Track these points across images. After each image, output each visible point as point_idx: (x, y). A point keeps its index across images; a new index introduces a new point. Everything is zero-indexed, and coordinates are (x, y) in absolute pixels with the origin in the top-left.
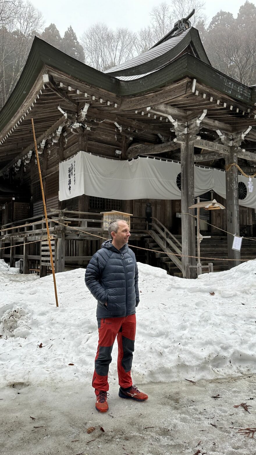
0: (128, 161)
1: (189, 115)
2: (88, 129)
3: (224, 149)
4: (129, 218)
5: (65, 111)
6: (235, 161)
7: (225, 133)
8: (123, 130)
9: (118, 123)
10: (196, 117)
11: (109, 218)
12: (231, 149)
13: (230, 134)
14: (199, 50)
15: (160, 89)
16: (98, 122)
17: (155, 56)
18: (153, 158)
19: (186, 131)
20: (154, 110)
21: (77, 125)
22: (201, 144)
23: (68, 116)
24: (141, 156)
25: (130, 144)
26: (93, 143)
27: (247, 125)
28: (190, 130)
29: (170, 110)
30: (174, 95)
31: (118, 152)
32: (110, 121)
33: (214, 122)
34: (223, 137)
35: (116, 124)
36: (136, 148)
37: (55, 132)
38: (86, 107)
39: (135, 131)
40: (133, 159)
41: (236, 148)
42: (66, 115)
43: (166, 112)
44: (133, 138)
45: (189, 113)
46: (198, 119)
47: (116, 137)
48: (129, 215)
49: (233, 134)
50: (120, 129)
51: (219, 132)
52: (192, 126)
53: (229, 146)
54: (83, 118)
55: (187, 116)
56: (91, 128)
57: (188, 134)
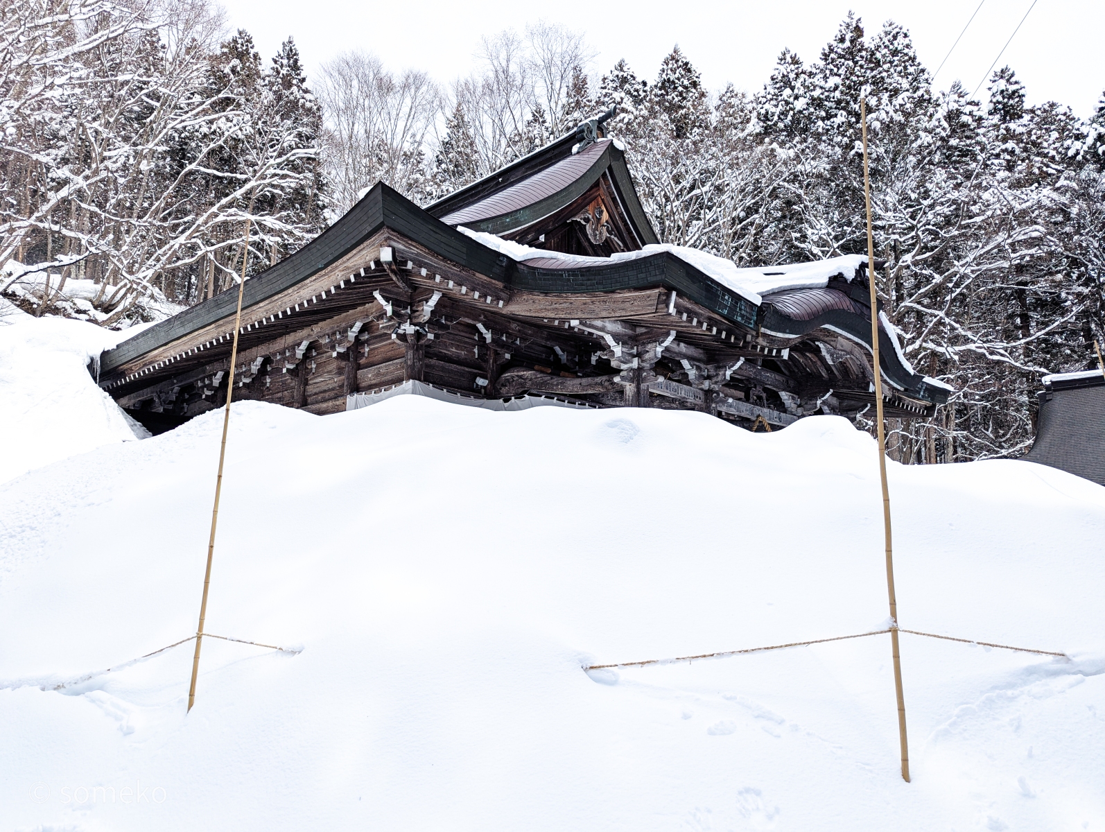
0: (501, 400)
1: (642, 334)
2: (431, 336)
5: (388, 302)
7: (696, 365)
8: (493, 339)
9: (484, 325)
10: (654, 341)
12: (706, 395)
13: (702, 366)
14: (622, 184)
16: (449, 323)
17: (546, 191)
19: (635, 363)
21: (409, 329)
22: (658, 387)
23: (394, 312)
24: (530, 394)
25: (507, 366)
26: (433, 361)
27: (736, 355)
28: (643, 361)
29: (610, 326)
31: (481, 382)
32: (470, 321)
33: (678, 345)
34: (692, 373)
35: (480, 326)
36: (520, 377)
37: (344, 332)
38: (436, 298)
39: (513, 343)
40: (513, 398)
41: (715, 395)
42: (389, 308)
43: (602, 329)
44: (512, 355)
45: (640, 330)
46: (660, 345)
47: (476, 351)
49: (709, 367)
50: (488, 336)
51: (685, 363)
52: (647, 356)
53: (702, 389)
54: (425, 318)
55: (637, 336)
56: (435, 334)
57: (640, 369)
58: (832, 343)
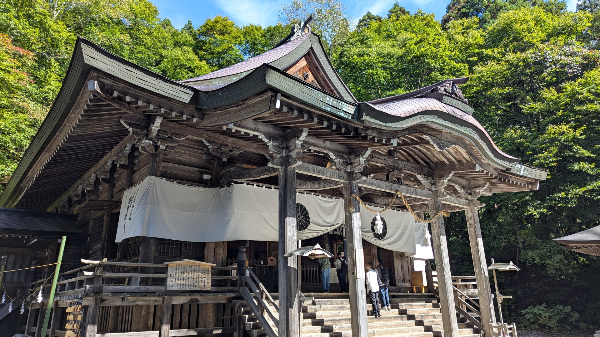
0: (219, 188)
1: (288, 134)
3: (339, 176)
4: (210, 270)
5: (130, 126)
6: (355, 191)
7: (340, 156)
8: (214, 149)
9: (206, 140)
10: (295, 137)
11: (177, 271)
12: (348, 175)
13: (346, 156)
15: (241, 103)
16: (178, 139)
18: (253, 185)
19: (284, 153)
20: (239, 126)
21: (146, 142)
22: (306, 169)
23: (133, 132)
24: (236, 183)
25: (223, 167)
26: (169, 164)
27: (365, 147)
28: (289, 151)
29: (262, 127)
30: (258, 111)
31: (206, 177)
32: (196, 138)
33: (324, 142)
34: (338, 161)
35: (204, 141)
36: (229, 172)
37: (122, 151)
38: (159, 121)
39: (230, 151)
40: (226, 186)
41: (355, 175)
42: (131, 130)
43: (257, 130)
44: (228, 159)
45: (288, 131)
46: (298, 139)
47: (205, 158)
48: (210, 266)
49: (350, 156)
50: (210, 147)
51: (331, 155)
53: (346, 172)
54: (154, 134)
56: (166, 146)
57: (287, 157)
58: (437, 136)
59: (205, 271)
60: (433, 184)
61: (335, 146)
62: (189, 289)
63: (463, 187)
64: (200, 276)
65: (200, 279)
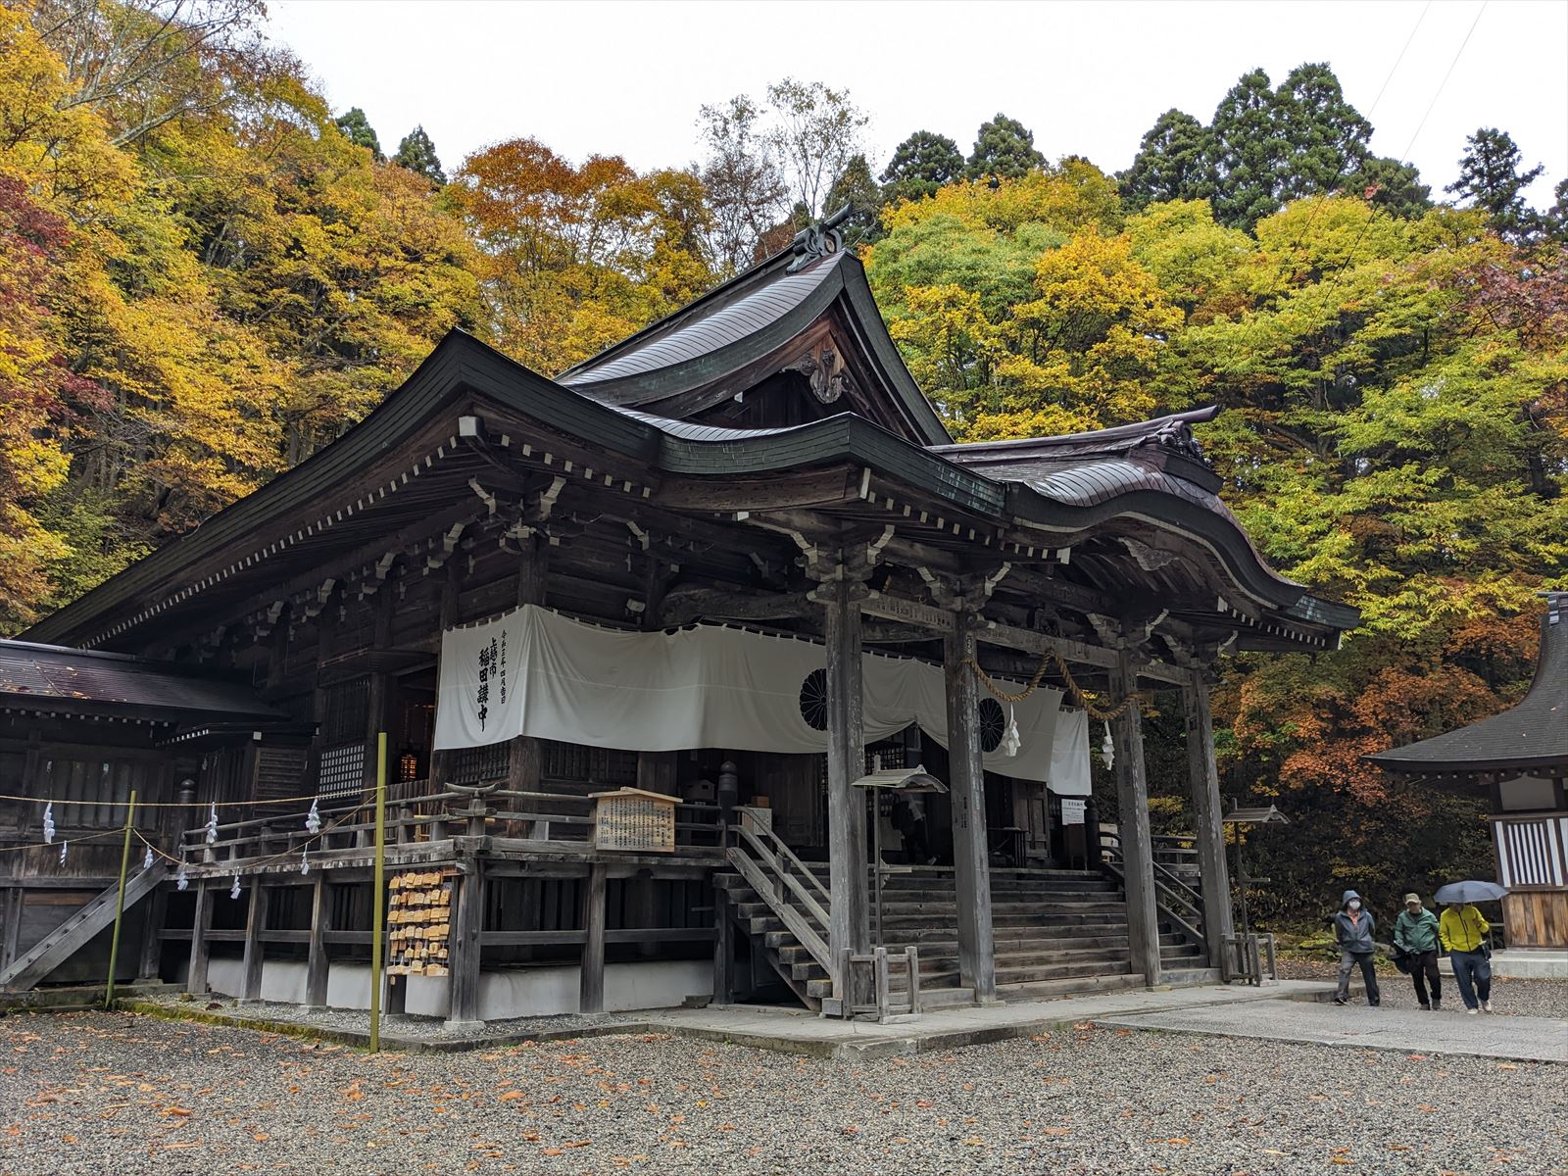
0: (663, 633)
1: (847, 532)
2: (554, 541)
3: (940, 619)
4: (672, 810)
5: (490, 494)
6: (969, 651)
7: (941, 576)
8: (651, 544)
9: (638, 524)
10: (866, 542)
11: (616, 813)
12: (958, 618)
13: (952, 576)
14: (863, 314)
16: (583, 522)
17: (742, 330)
18: (740, 628)
19: (839, 573)
20: (758, 518)
21: (522, 531)
22: (878, 607)
23: (498, 508)
24: (704, 622)
25: (673, 583)
26: (562, 578)
27: (997, 560)
28: (850, 570)
29: (798, 520)
30: (815, 497)
31: (634, 606)
32: (616, 519)
33: (911, 546)
34: (936, 587)
35: (632, 525)
36: (690, 597)
37: (439, 539)
38: (557, 486)
39: (685, 548)
40: (680, 628)
41: (970, 618)
42: (492, 503)
43: (787, 524)
44: (681, 566)
45: (847, 526)
46: (872, 545)
47: (629, 562)
48: (671, 802)
49: (962, 577)
50: (645, 540)
51: (925, 573)
52: (856, 562)
53: (951, 610)
54: (544, 515)
55: (843, 533)
56: (561, 538)
57: (846, 581)
58: (1145, 539)
59: (662, 814)
60: (1121, 635)
61: (934, 554)
62: (635, 848)
63: (1182, 640)
64: (656, 823)
65: (655, 829)
